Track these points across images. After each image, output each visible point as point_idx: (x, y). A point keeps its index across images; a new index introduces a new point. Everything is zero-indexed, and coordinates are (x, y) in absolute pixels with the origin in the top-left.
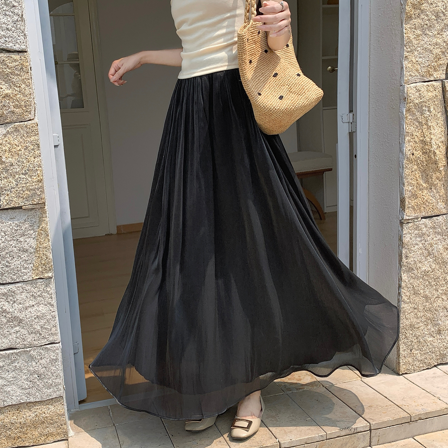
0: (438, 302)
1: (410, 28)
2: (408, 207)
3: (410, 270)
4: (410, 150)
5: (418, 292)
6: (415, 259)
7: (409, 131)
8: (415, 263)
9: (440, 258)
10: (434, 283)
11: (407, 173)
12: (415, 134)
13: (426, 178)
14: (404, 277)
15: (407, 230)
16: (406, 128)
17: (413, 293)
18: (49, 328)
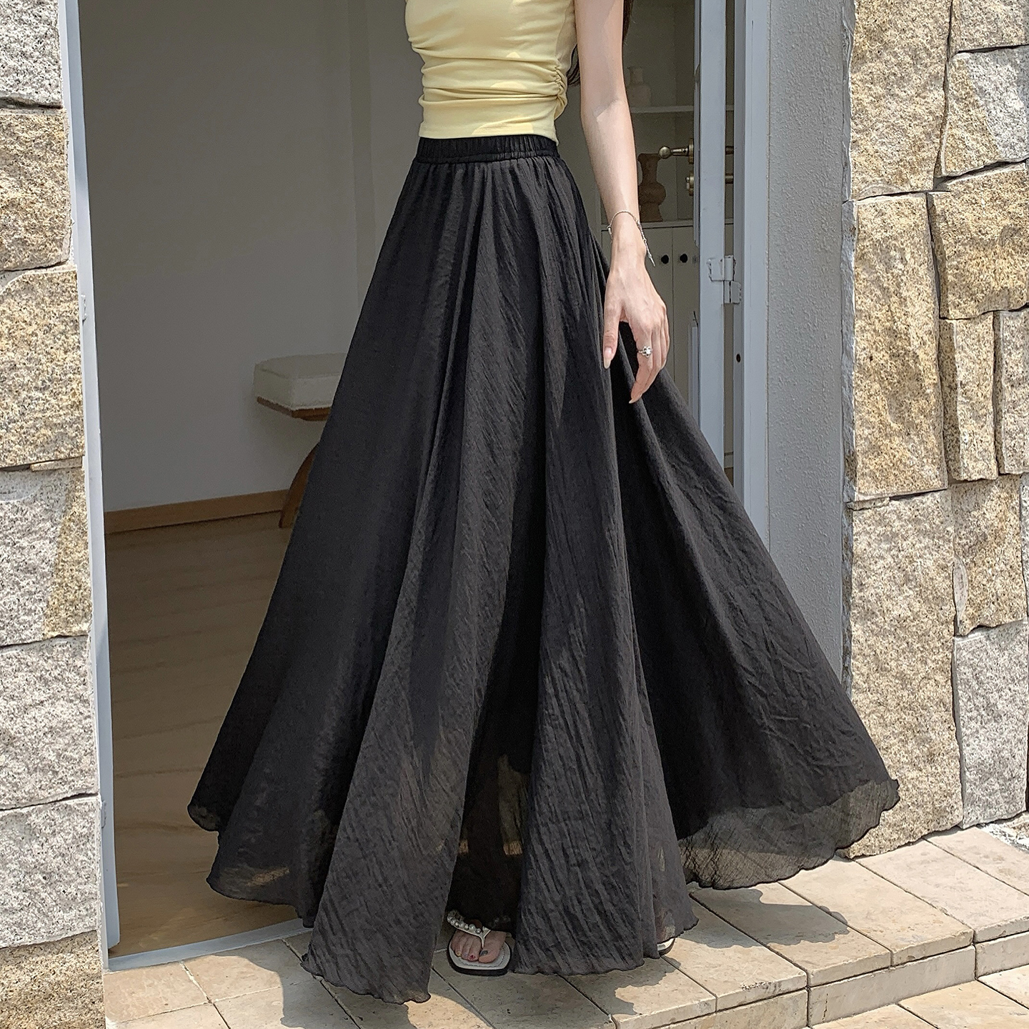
0: (926, 688)
1: (861, 80)
2: (863, 474)
3: (869, 614)
4: (864, 349)
5: (886, 665)
6: (878, 591)
7: (863, 309)
8: (879, 599)
9: (930, 588)
10: (919, 645)
11: (860, 400)
12: (874, 314)
13: (897, 411)
14: (857, 630)
15: (860, 525)
16: (856, 301)
17: (875, 669)
18: (77, 756)
